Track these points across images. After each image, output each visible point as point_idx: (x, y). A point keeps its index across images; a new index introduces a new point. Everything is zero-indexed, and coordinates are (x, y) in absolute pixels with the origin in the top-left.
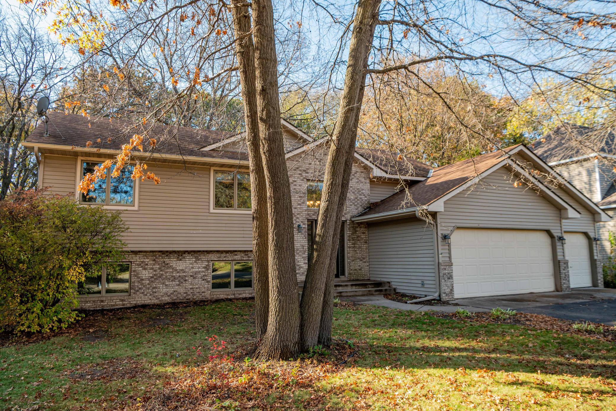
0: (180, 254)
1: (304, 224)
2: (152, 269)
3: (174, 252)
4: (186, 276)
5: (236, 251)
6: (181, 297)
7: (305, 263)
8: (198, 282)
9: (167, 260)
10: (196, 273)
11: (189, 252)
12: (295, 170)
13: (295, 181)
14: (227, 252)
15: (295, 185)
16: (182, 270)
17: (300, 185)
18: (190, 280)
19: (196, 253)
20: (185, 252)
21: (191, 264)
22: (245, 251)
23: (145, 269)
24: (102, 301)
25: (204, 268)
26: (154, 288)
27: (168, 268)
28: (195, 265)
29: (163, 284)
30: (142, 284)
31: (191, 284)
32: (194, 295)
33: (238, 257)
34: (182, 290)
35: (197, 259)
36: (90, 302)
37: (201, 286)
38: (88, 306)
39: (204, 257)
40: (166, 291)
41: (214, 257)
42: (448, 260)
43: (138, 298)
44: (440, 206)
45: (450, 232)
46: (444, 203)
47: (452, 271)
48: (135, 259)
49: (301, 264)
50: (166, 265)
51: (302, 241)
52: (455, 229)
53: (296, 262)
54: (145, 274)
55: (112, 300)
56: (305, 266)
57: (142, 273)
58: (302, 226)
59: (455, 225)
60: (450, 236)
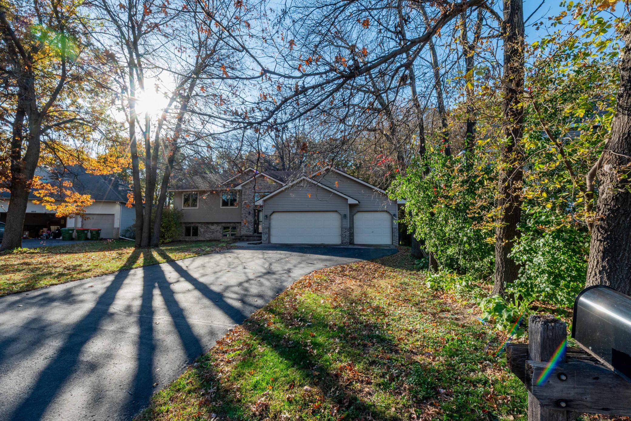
2: (204, 228)
4: (214, 231)
5: (231, 223)
6: (213, 239)
8: (218, 233)
10: (218, 230)
11: (215, 223)
12: (249, 189)
14: (228, 223)
15: (249, 195)
16: (213, 229)
18: (215, 233)
19: (218, 223)
21: (216, 227)
22: (234, 223)
23: (202, 228)
24: (191, 238)
25: (220, 228)
26: (204, 235)
29: (207, 234)
30: (201, 233)
32: (217, 238)
33: (232, 225)
34: (213, 236)
35: (218, 225)
36: (187, 238)
37: (219, 235)
38: (187, 239)
39: (220, 225)
40: (208, 236)
41: (223, 225)
42: (268, 226)
43: (200, 238)
44: (260, 202)
45: (269, 214)
46: (264, 201)
47: (269, 231)
48: (199, 225)
49: (250, 228)
50: (208, 227)
51: (251, 218)
52: (274, 212)
53: (248, 227)
54: (202, 230)
55: (194, 238)
56: (252, 229)
57: (201, 230)
58: (251, 212)
59: (273, 211)
60: (271, 215)
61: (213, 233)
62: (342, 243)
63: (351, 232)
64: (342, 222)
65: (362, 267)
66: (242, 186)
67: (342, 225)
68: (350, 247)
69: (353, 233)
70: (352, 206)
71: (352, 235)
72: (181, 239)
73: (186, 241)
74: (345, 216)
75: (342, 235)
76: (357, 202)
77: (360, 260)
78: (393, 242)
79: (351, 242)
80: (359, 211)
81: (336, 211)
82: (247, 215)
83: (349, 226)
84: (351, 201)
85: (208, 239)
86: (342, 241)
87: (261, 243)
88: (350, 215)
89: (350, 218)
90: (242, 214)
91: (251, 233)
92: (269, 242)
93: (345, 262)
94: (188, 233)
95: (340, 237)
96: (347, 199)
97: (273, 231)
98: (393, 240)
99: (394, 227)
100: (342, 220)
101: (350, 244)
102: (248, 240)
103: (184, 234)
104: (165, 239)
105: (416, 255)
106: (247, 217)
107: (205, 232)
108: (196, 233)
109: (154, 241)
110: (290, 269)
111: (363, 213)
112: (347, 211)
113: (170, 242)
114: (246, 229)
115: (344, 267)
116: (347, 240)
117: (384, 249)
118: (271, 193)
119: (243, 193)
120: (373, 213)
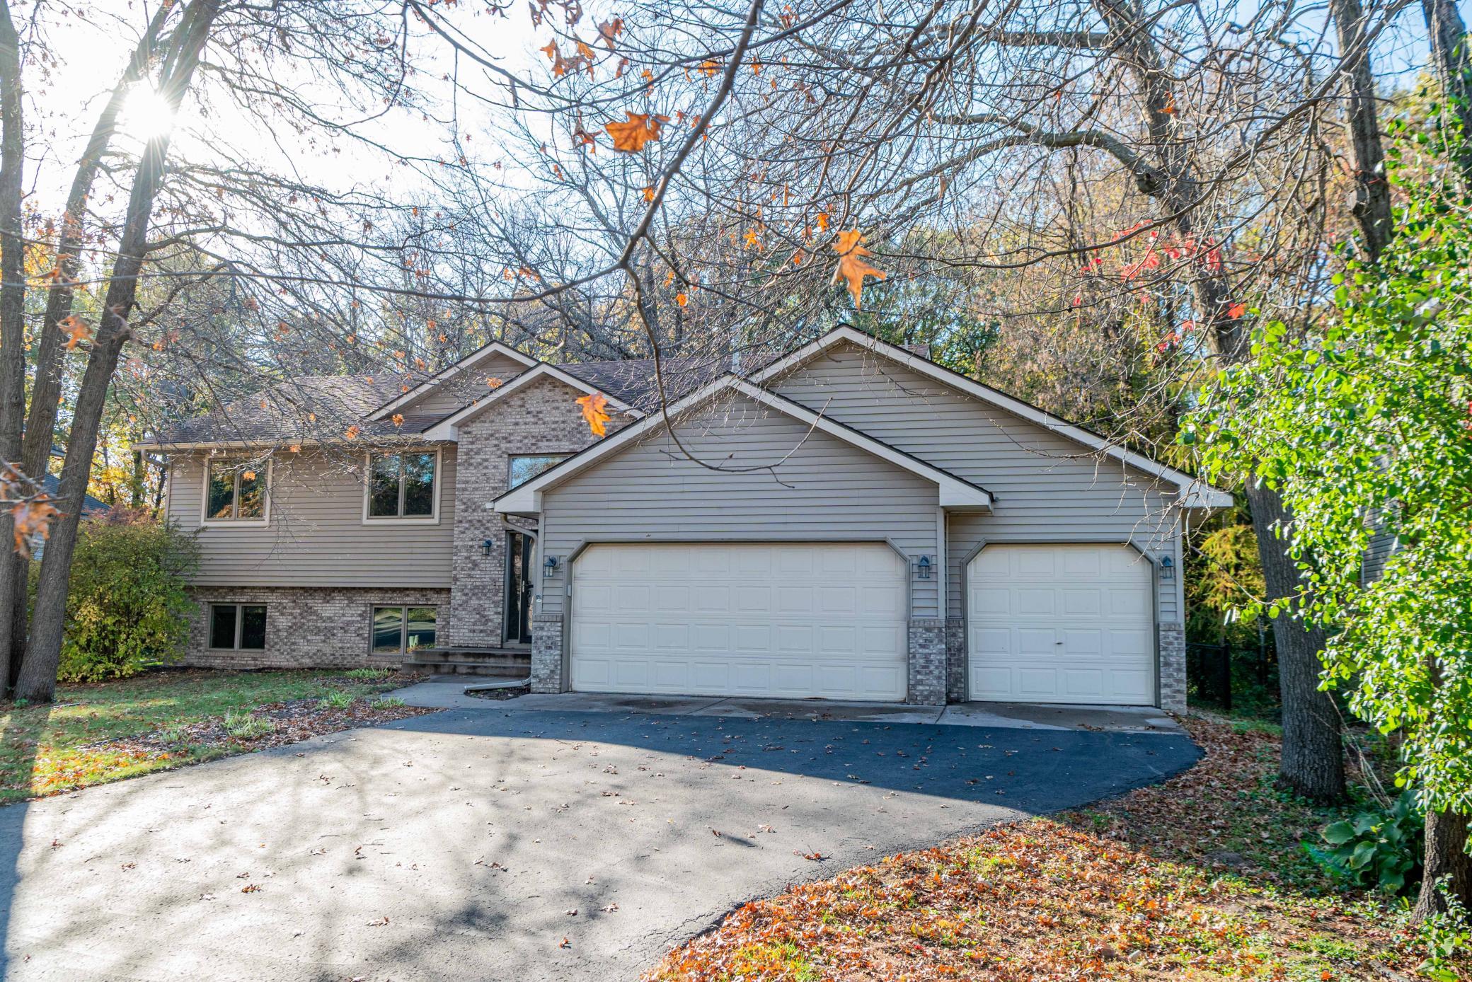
0: (328, 592)
1: (500, 540)
2: (291, 614)
3: (320, 588)
4: (334, 628)
5: (407, 589)
6: (327, 660)
7: (497, 613)
8: (351, 636)
9: (310, 602)
10: (349, 623)
11: (340, 590)
12: (487, 439)
13: (486, 460)
14: (394, 590)
15: (486, 467)
16: (330, 618)
17: (495, 467)
18: (340, 634)
19: (348, 591)
20: (334, 589)
21: (342, 608)
22: (422, 589)
23: (282, 614)
24: (232, 658)
25: (360, 615)
26: (293, 644)
27: (311, 614)
28: (348, 611)
29: (304, 638)
30: (279, 637)
31: (341, 641)
32: (344, 659)
33: (410, 600)
34: (327, 650)
35: (351, 601)
36: (219, 658)
37: (354, 645)
38: (217, 663)
39: (359, 599)
40: (308, 649)
41: (374, 598)
42: (558, 609)
43: (273, 657)
44: (525, 500)
45: (569, 554)
46: (546, 492)
47: (566, 632)
48: (272, 599)
49: (490, 613)
50: (309, 609)
51: (493, 572)
52: (588, 544)
53: (479, 611)
54: (283, 622)
55: (243, 657)
56: (498, 619)
57: (279, 621)
58: (495, 543)
59: (584, 538)
60: (573, 560)
61: (329, 633)
62: (911, 697)
63: (956, 643)
64: (910, 592)
65: (1023, 866)
66: (460, 425)
67: (910, 608)
68: (953, 718)
69: (963, 648)
70: (956, 518)
71: (957, 656)
72: (193, 658)
73: (208, 671)
74: (925, 564)
75: (909, 657)
76: (983, 500)
77: (1006, 813)
78: (1158, 695)
79: (956, 697)
80: (989, 544)
81: (883, 542)
82: (476, 557)
83: (942, 615)
84: (953, 494)
85: (307, 662)
86: (910, 687)
87: (526, 690)
88: (949, 557)
89: (949, 576)
90: (454, 551)
91: (494, 640)
92: (566, 688)
93: (924, 834)
94: (222, 638)
95: (902, 668)
96: (936, 486)
97: (584, 636)
98: (1158, 686)
99: (1165, 619)
100: (909, 581)
101: (950, 702)
102: (473, 673)
103: (205, 640)
104: (119, 662)
105: (1309, 780)
106: (475, 564)
107: (292, 629)
108: (255, 635)
109: (32, 677)
110: (606, 886)
111: (1014, 552)
112: (932, 541)
113: (138, 675)
114: (470, 618)
115: (923, 872)
116: (934, 683)
117: (1121, 737)
118: (576, 454)
119: (461, 458)
120: (1059, 554)
